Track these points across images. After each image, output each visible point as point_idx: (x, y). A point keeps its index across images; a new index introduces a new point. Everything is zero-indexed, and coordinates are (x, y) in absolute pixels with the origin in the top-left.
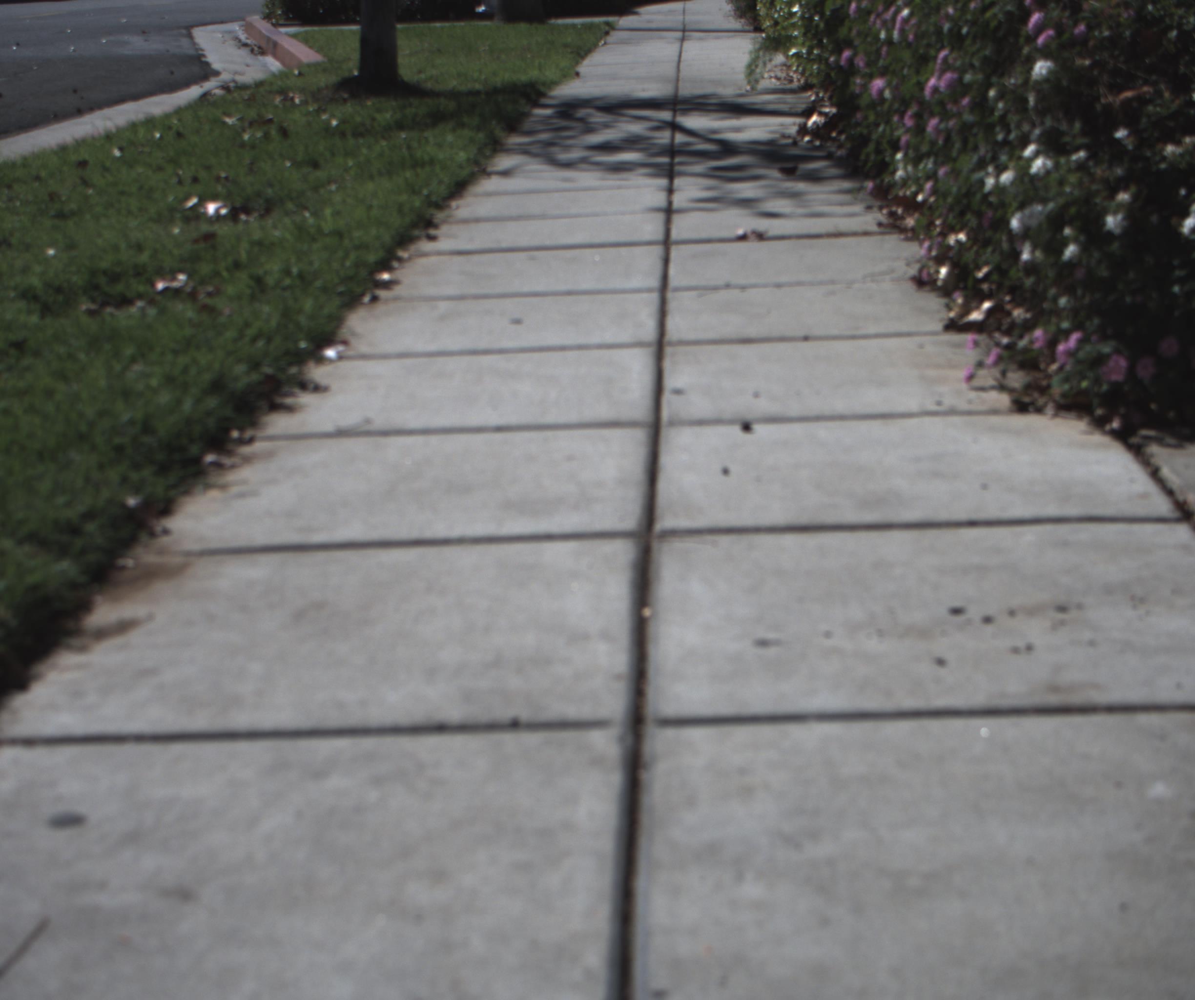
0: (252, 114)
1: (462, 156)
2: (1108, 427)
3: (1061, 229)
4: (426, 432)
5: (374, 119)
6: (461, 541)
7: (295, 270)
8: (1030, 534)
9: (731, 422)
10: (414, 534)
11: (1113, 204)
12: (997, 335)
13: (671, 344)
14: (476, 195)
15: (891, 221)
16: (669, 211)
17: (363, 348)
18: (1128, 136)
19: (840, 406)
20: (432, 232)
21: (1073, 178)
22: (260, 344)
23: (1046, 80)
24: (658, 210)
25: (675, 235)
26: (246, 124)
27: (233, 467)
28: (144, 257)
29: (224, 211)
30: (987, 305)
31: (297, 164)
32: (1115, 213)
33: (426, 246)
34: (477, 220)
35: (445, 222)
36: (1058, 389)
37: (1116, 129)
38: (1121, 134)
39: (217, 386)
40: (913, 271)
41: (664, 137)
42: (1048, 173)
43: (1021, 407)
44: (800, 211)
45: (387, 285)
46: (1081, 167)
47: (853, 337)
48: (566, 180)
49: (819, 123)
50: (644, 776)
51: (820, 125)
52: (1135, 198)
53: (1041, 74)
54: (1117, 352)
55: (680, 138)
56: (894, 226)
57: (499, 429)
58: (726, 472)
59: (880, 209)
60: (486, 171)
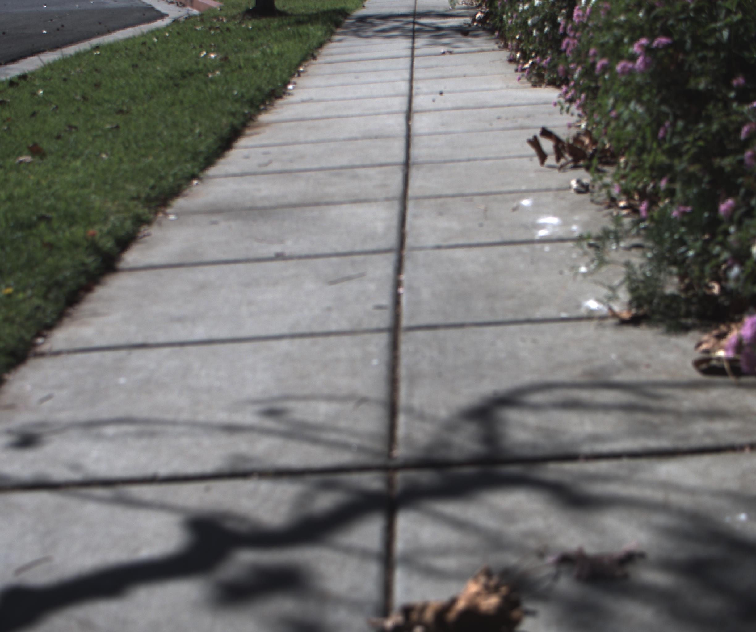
0: (208, 25)
1: (319, 33)
3: (544, 23)
5: (270, 25)
8: (525, 107)
9: (436, 93)
13: (415, 79)
14: (329, 48)
15: (504, 46)
16: (413, 48)
17: (301, 86)
19: (473, 88)
20: (315, 58)
21: (548, 7)
22: (267, 81)
24: (409, 48)
25: (416, 54)
26: (208, 29)
27: (271, 109)
29: (219, 57)
30: (530, 62)
31: (244, 40)
32: (561, 16)
33: (312, 61)
34: (331, 54)
35: (319, 55)
36: (547, 79)
39: (259, 89)
40: (508, 58)
41: (410, 26)
44: (468, 45)
45: (303, 72)
47: (482, 75)
48: (367, 42)
49: (481, 16)
50: (411, 142)
55: (417, 27)
58: (434, 101)
59: (501, 43)
60: (330, 41)
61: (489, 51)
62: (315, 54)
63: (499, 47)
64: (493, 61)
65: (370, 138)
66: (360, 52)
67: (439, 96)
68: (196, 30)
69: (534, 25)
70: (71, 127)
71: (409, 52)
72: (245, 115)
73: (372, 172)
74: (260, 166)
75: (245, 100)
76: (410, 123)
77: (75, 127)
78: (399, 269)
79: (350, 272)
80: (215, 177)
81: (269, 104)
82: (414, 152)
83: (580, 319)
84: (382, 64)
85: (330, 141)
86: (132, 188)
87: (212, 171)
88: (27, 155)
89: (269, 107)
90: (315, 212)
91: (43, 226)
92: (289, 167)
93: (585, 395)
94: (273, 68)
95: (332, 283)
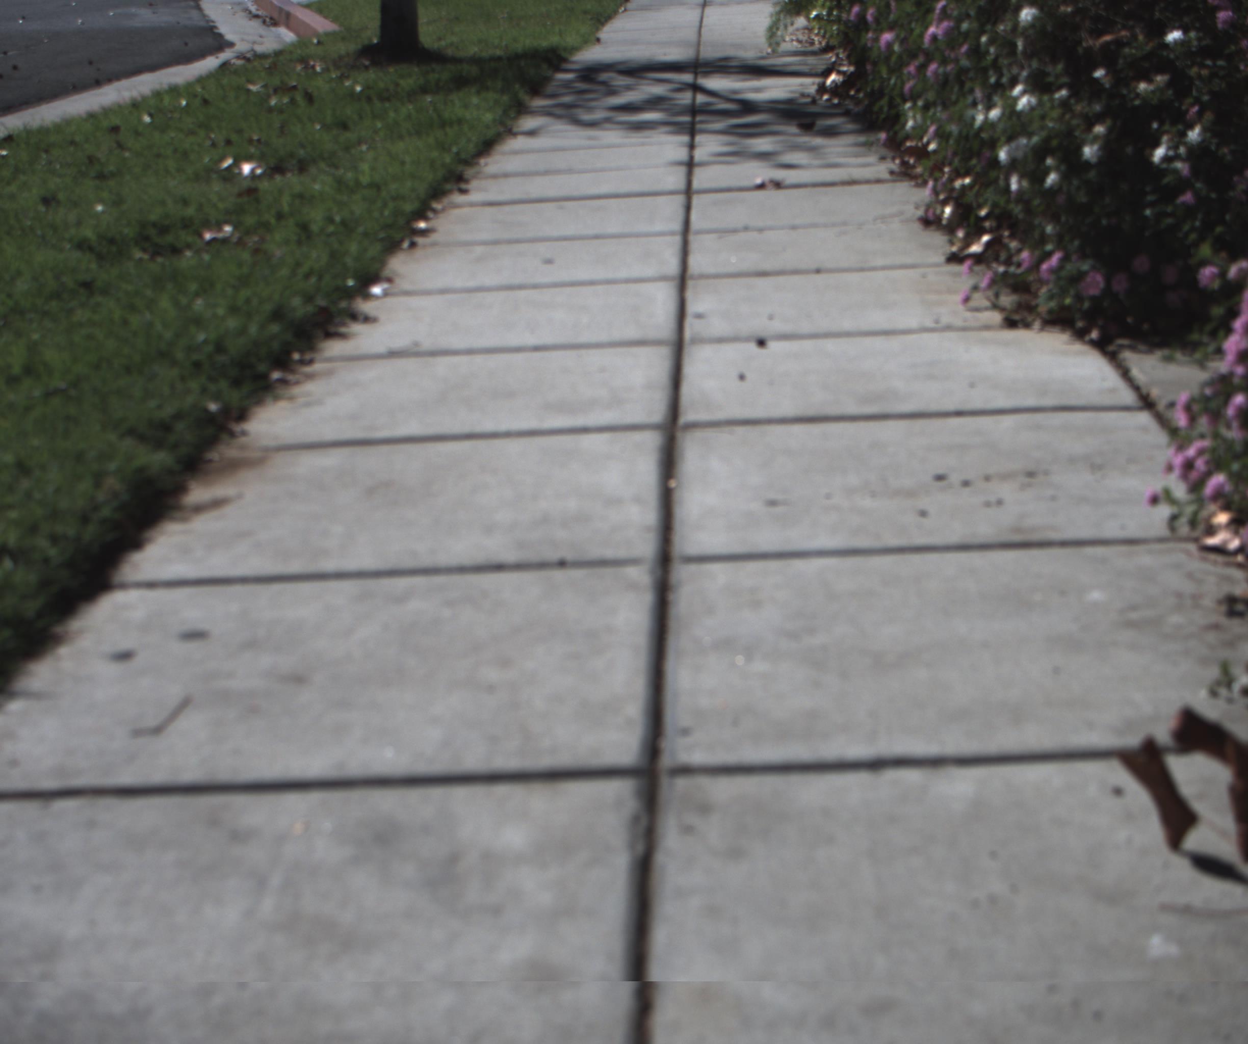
0: (276, 81)
1: (488, 117)
2: (1087, 338)
3: (1043, 159)
4: (470, 352)
5: (397, 85)
6: (508, 435)
7: (338, 219)
8: (1008, 421)
9: (747, 339)
10: (466, 429)
11: (1091, 136)
12: (994, 265)
13: (692, 278)
14: (504, 154)
15: (903, 170)
16: (690, 165)
17: (405, 285)
18: (1106, 75)
19: (847, 324)
20: (463, 186)
21: (1055, 113)
22: (313, 280)
23: (1032, 25)
24: (680, 163)
25: (696, 185)
26: (271, 91)
27: (297, 383)
28: (190, 211)
29: (259, 171)
30: (986, 238)
31: (326, 127)
32: (1092, 143)
33: (458, 198)
34: (506, 175)
35: (475, 176)
36: (1044, 305)
37: (1095, 68)
38: (1099, 73)
39: (278, 315)
40: (920, 213)
41: (686, 98)
42: (1032, 109)
43: (1011, 323)
44: (816, 162)
45: (424, 233)
46: (1065, 104)
47: (862, 270)
48: (590, 138)
49: (837, 81)
50: (671, 597)
51: (839, 84)
52: (1110, 131)
53: (1027, 21)
54: (1093, 268)
55: (701, 98)
56: (905, 173)
57: (537, 349)
58: (742, 377)
59: (893, 159)
60: (511, 133)
61: (867, 182)
62: (468, 175)
71: (680, 177)
72: (203, 422)
76: (673, 487)
81: (299, 363)
84: (613, 218)
89: (295, 374)
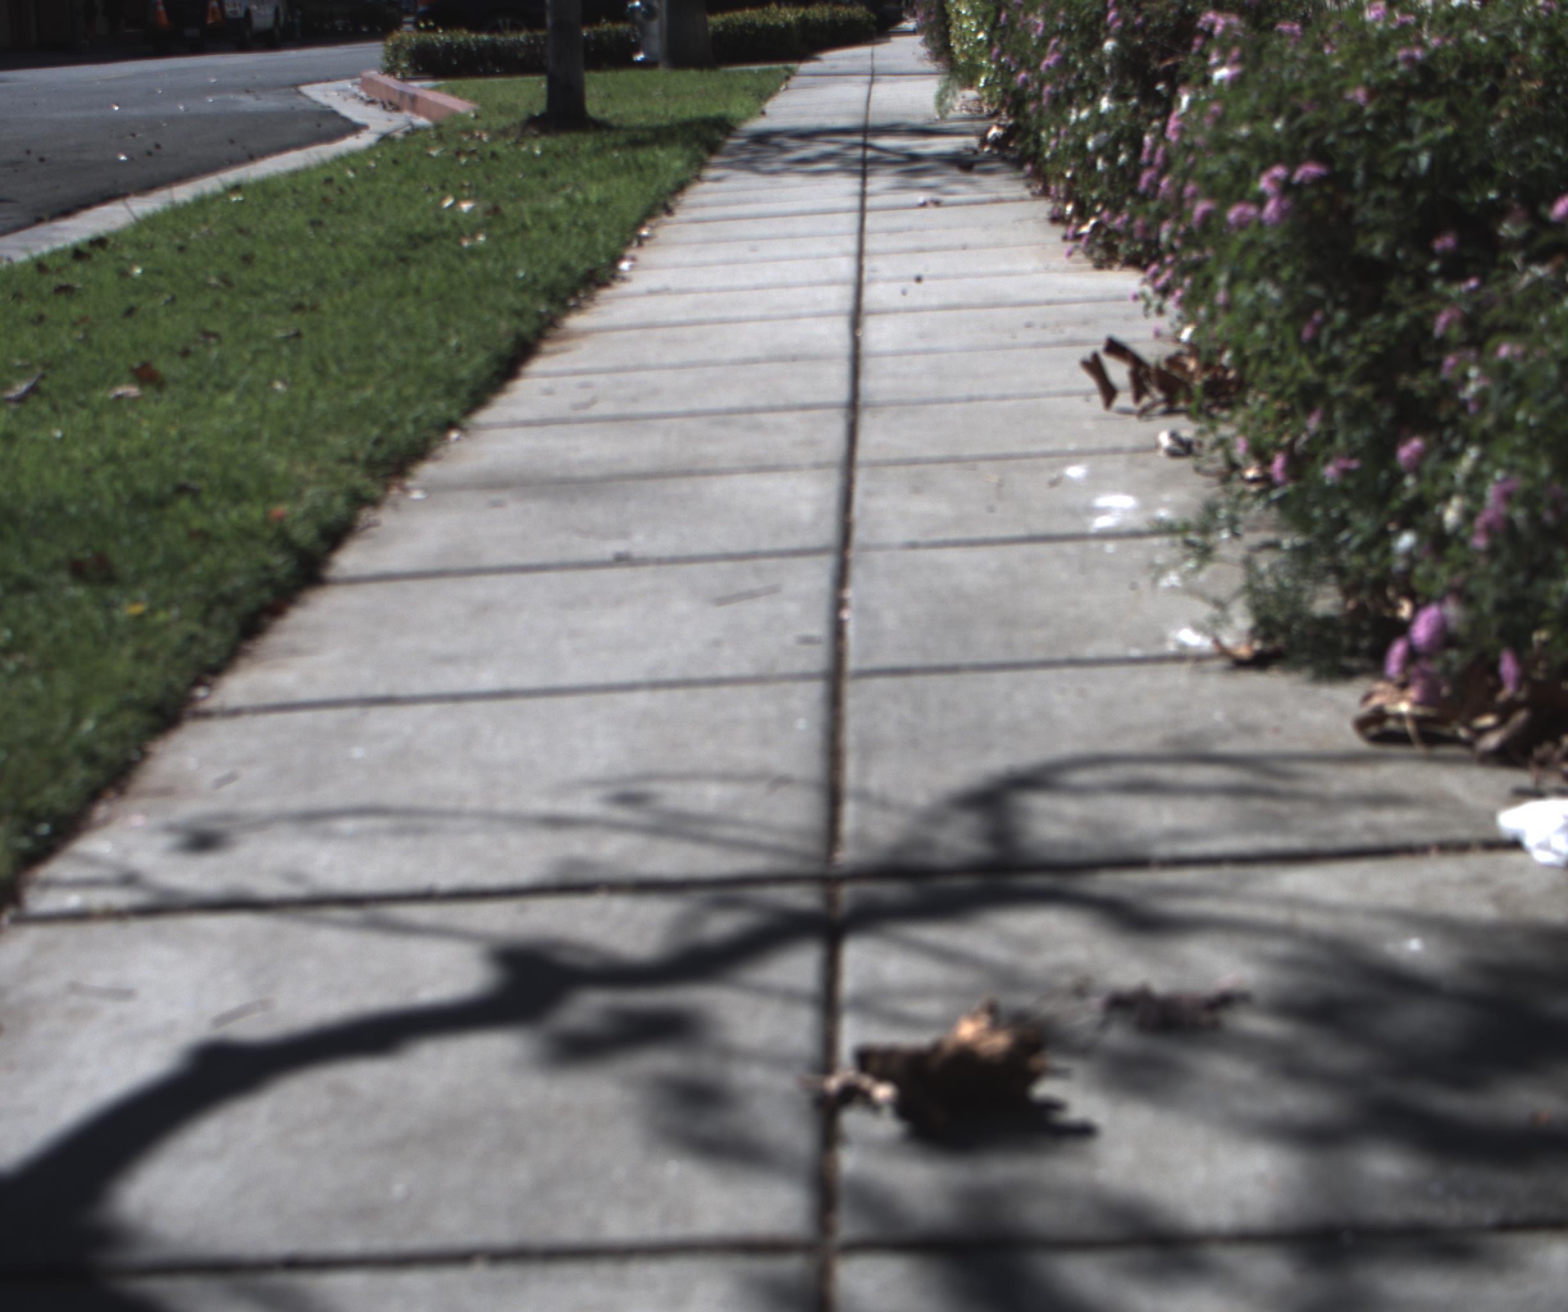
0: (454, 146)
1: (677, 166)
5: (576, 147)
8: (1079, 305)
9: (908, 279)
13: (868, 253)
14: (697, 192)
15: (1042, 191)
16: (863, 195)
17: (646, 264)
19: (982, 271)
20: (670, 212)
21: (1127, 115)
23: (1114, 54)
24: (853, 194)
25: (869, 206)
27: (589, 306)
29: (477, 208)
31: (527, 175)
37: (1158, 83)
38: (1160, 87)
40: (1049, 215)
41: (858, 153)
42: (1112, 111)
44: (973, 190)
45: (647, 238)
46: (1136, 110)
47: (998, 247)
48: (772, 181)
49: (998, 135)
53: (1109, 49)
55: (870, 153)
56: (1045, 193)
58: (903, 294)
59: (1037, 186)
60: (699, 179)
61: (1013, 200)
62: (671, 204)
63: (1033, 194)
64: (1020, 220)
65: (781, 359)
66: (758, 201)
67: (915, 285)
68: (429, 156)
69: (1099, 151)
70: (207, 334)
71: (855, 202)
72: (539, 316)
73: (788, 418)
74: (576, 407)
75: (539, 287)
76: (859, 334)
77: (216, 335)
78: (841, 578)
79: (752, 583)
80: (490, 426)
81: (585, 298)
82: (867, 384)
83: (1162, 659)
84: (801, 225)
85: (706, 364)
86: (340, 442)
87: (484, 416)
88: (131, 383)
89: (585, 303)
90: (684, 486)
91: (185, 504)
92: (630, 409)
93: (1166, 773)
94: (589, 228)
95: (721, 601)
